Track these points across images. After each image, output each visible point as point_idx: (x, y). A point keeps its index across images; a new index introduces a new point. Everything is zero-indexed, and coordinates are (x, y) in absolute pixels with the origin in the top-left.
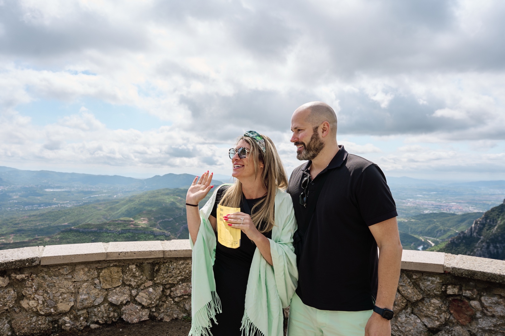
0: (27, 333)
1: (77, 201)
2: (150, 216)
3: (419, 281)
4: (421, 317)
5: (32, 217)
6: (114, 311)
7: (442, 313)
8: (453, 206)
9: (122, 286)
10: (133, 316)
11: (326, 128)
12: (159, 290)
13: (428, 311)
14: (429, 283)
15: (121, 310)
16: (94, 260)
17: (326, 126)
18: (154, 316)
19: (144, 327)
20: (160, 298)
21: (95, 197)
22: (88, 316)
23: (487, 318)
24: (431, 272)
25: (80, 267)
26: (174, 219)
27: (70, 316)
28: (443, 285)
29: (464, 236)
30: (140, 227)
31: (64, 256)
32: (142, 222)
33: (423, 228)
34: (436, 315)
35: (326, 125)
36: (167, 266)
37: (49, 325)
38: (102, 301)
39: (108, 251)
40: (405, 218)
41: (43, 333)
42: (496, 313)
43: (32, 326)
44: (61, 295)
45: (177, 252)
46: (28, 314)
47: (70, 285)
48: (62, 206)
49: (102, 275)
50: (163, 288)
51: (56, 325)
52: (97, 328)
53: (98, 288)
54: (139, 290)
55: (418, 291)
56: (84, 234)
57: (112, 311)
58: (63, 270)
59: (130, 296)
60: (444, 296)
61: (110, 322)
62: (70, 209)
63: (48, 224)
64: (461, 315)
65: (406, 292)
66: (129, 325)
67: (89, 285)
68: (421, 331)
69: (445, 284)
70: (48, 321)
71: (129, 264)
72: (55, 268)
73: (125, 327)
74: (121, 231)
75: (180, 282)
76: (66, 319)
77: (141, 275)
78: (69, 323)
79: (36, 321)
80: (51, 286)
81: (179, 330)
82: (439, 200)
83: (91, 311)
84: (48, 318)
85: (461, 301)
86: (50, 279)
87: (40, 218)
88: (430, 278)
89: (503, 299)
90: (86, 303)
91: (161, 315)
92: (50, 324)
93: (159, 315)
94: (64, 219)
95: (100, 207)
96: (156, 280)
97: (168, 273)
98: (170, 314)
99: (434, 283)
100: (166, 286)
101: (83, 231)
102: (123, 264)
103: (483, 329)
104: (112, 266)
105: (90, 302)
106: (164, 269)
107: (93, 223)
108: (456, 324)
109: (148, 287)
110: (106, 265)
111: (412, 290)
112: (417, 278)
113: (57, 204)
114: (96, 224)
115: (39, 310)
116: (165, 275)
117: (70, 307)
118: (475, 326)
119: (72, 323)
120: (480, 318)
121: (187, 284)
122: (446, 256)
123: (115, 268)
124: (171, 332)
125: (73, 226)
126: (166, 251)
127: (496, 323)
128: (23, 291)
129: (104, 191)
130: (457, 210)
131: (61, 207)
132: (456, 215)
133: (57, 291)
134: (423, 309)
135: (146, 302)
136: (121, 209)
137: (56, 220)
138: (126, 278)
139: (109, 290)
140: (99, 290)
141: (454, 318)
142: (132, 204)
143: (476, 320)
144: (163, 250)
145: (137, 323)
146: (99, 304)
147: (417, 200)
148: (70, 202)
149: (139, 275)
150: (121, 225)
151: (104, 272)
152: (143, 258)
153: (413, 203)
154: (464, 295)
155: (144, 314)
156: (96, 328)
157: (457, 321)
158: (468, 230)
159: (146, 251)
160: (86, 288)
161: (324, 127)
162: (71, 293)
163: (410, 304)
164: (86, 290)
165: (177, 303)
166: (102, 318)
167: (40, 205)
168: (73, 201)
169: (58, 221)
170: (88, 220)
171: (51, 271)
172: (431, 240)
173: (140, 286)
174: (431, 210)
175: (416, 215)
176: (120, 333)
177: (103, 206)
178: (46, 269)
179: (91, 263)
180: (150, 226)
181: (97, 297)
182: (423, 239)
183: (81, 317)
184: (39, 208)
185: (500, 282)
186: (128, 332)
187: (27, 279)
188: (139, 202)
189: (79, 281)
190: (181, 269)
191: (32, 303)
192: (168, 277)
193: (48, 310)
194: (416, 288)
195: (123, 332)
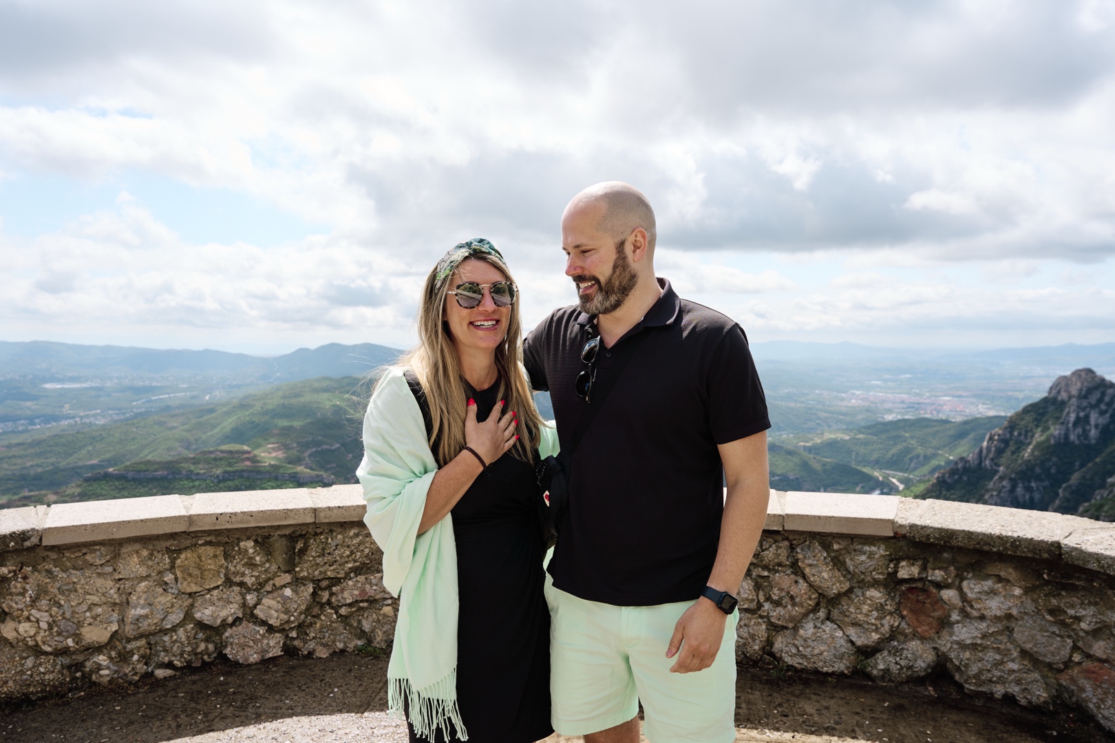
0: (13, 692)
1: (119, 410)
2: (289, 439)
3: (845, 554)
4: (845, 626)
5: (14, 449)
6: (207, 640)
7: (885, 616)
8: (945, 404)
9: (225, 587)
10: (249, 648)
11: (639, 241)
12: (306, 593)
13: (859, 614)
14: (863, 558)
15: (221, 637)
16: (161, 532)
17: (639, 238)
18: (295, 647)
19: (272, 671)
20: (307, 609)
21: (160, 399)
22: (151, 653)
23: (970, 622)
24: (870, 535)
25: (130, 549)
26: (344, 445)
27: (110, 654)
28: (891, 561)
29: (964, 468)
30: (267, 464)
31: (94, 525)
32: (270, 453)
33: (881, 451)
34: (873, 621)
35: (639, 235)
36: (324, 540)
37: (63, 675)
38: (180, 620)
39: (193, 512)
40: (844, 431)
41: (49, 691)
42: (988, 611)
43: (25, 677)
44: (89, 609)
45: (344, 511)
46: (15, 653)
47: (108, 588)
48: (83, 421)
49: (180, 564)
50: (314, 588)
51: (79, 674)
52: (169, 677)
53: (173, 591)
54: (261, 593)
55: (842, 574)
56: (137, 483)
57: (202, 641)
58: (94, 555)
59: (242, 607)
60: (891, 583)
61: (197, 664)
62: (104, 427)
63: (53, 464)
64: (922, 618)
65: (818, 577)
66: (240, 669)
67: (151, 586)
68: (843, 654)
69: (895, 559)
70: (62, 665)
71: (239, 540)
72: (76, 552)
73: (231, 673)
74: (223, 476)
75: (352, 575)
76: (102, 659)
77: (266, 561)
78: (108, 668)
79: (34, 667)
80: (66, 590)
81: (348, 675)
82: (917, 391)
83: (156, 642)
84: (60, 660)
85: (924, 590)
86: (65, 576)
87: (32, 451)
88: (867, 548)
89: (1004, 584)
90: (145, 626)
91: (309, 645)
92: (65, 671)
93: (304, 646)
94: (89, 452)
95: (173, 423)
96: (299, 572)
97: (325, 556)
98: (328, 641)
99: (873, 558)
100: (320, 584)
101: (135, 476)
102: (227, 539)
103: (960, 644)
104: (201, 545)
105: (155, 622)
106: (317, 547)
107: (158, 459)
108: (912, 635)
109: (281, 586)
110: (188, 543)
111: (830, 572)
112: (841, 549)
113: (73, 417)
114: (164, 461)
115: (40, 643)
116: (319, 560)
117: (109, 635)
118: (948, 638)
119: (114, 668)
120: (958, 622)
121: (366, 579)
122: (902, 502)
123: (208, 548)
124: (330, 678)
125: (110, 467)
126: (319, 508)
127: (986, 630)
128: (3, 602)
129: (181, 386)
130: (953, 413)
131: (82, 424)
132: (950, 422)
133: (81, 600)
134: (850, 609)
135: (277, 619)
136: (222, 425)
137: (71, 455)
138: (233, 569)
139: (197, 595)
140: (174, 596)
141: (909, 625)
142: (246, 413)
143: (949, 628)
144: (313, 506)
145: (256, 663)
146: (173, 626)
147: (871, 393)
148: (102, 412)
149: (261, 561)
150: (223, 462)
151: (185, 558)
152: (269, 524)
153: (862, 400)
154: (929, 578)
155: (272, 644)
156: (167, 676)
157: (914, 630)
158: (974, 453)
159: (277, 511)
160: (145, 592)
161: (635, 241)
162: (112, 603)
163: (826, 600)
164: (144, 596)
165: (344, 619)
166: (181, 655)
167: (31, 420)
168: (110, 409)
169: (75, 455)
170: (147, 451)
171: (67, 559)
172: (897, 477)
173: (264, 585)
174: (898, 413)
175: (869, 424)
176: (221, 684)
177: (180, 420)
178: (54, 554)
179: (155, 540)
180: (289, 463)
181: (171, 610)
182: (881, 475)
183: (134, 654)
184: (30, 428)
185: (999, 550)
186: (238, 682)
187: (13, 576)
188: (262, 408)
189: (129, 579)
190: (353, 545)
191: (25, 628)
192: (325, 563)
193: (61, 642)
194: (837, 568)
195: (227, 683)
